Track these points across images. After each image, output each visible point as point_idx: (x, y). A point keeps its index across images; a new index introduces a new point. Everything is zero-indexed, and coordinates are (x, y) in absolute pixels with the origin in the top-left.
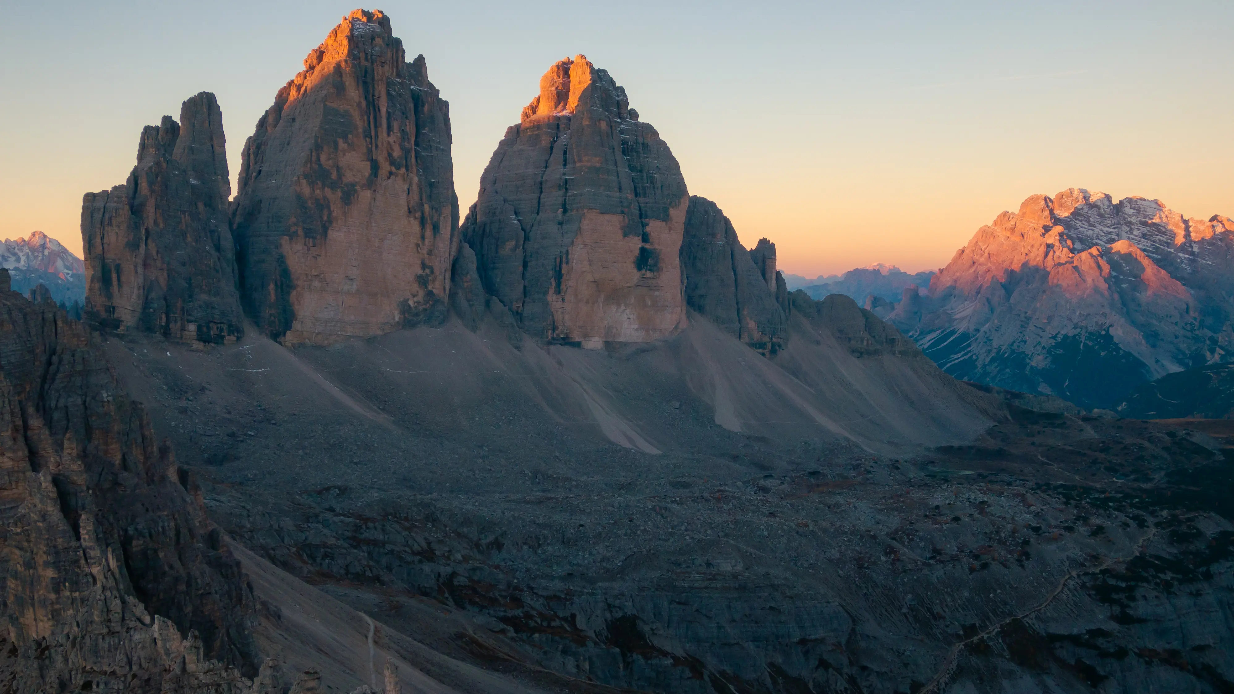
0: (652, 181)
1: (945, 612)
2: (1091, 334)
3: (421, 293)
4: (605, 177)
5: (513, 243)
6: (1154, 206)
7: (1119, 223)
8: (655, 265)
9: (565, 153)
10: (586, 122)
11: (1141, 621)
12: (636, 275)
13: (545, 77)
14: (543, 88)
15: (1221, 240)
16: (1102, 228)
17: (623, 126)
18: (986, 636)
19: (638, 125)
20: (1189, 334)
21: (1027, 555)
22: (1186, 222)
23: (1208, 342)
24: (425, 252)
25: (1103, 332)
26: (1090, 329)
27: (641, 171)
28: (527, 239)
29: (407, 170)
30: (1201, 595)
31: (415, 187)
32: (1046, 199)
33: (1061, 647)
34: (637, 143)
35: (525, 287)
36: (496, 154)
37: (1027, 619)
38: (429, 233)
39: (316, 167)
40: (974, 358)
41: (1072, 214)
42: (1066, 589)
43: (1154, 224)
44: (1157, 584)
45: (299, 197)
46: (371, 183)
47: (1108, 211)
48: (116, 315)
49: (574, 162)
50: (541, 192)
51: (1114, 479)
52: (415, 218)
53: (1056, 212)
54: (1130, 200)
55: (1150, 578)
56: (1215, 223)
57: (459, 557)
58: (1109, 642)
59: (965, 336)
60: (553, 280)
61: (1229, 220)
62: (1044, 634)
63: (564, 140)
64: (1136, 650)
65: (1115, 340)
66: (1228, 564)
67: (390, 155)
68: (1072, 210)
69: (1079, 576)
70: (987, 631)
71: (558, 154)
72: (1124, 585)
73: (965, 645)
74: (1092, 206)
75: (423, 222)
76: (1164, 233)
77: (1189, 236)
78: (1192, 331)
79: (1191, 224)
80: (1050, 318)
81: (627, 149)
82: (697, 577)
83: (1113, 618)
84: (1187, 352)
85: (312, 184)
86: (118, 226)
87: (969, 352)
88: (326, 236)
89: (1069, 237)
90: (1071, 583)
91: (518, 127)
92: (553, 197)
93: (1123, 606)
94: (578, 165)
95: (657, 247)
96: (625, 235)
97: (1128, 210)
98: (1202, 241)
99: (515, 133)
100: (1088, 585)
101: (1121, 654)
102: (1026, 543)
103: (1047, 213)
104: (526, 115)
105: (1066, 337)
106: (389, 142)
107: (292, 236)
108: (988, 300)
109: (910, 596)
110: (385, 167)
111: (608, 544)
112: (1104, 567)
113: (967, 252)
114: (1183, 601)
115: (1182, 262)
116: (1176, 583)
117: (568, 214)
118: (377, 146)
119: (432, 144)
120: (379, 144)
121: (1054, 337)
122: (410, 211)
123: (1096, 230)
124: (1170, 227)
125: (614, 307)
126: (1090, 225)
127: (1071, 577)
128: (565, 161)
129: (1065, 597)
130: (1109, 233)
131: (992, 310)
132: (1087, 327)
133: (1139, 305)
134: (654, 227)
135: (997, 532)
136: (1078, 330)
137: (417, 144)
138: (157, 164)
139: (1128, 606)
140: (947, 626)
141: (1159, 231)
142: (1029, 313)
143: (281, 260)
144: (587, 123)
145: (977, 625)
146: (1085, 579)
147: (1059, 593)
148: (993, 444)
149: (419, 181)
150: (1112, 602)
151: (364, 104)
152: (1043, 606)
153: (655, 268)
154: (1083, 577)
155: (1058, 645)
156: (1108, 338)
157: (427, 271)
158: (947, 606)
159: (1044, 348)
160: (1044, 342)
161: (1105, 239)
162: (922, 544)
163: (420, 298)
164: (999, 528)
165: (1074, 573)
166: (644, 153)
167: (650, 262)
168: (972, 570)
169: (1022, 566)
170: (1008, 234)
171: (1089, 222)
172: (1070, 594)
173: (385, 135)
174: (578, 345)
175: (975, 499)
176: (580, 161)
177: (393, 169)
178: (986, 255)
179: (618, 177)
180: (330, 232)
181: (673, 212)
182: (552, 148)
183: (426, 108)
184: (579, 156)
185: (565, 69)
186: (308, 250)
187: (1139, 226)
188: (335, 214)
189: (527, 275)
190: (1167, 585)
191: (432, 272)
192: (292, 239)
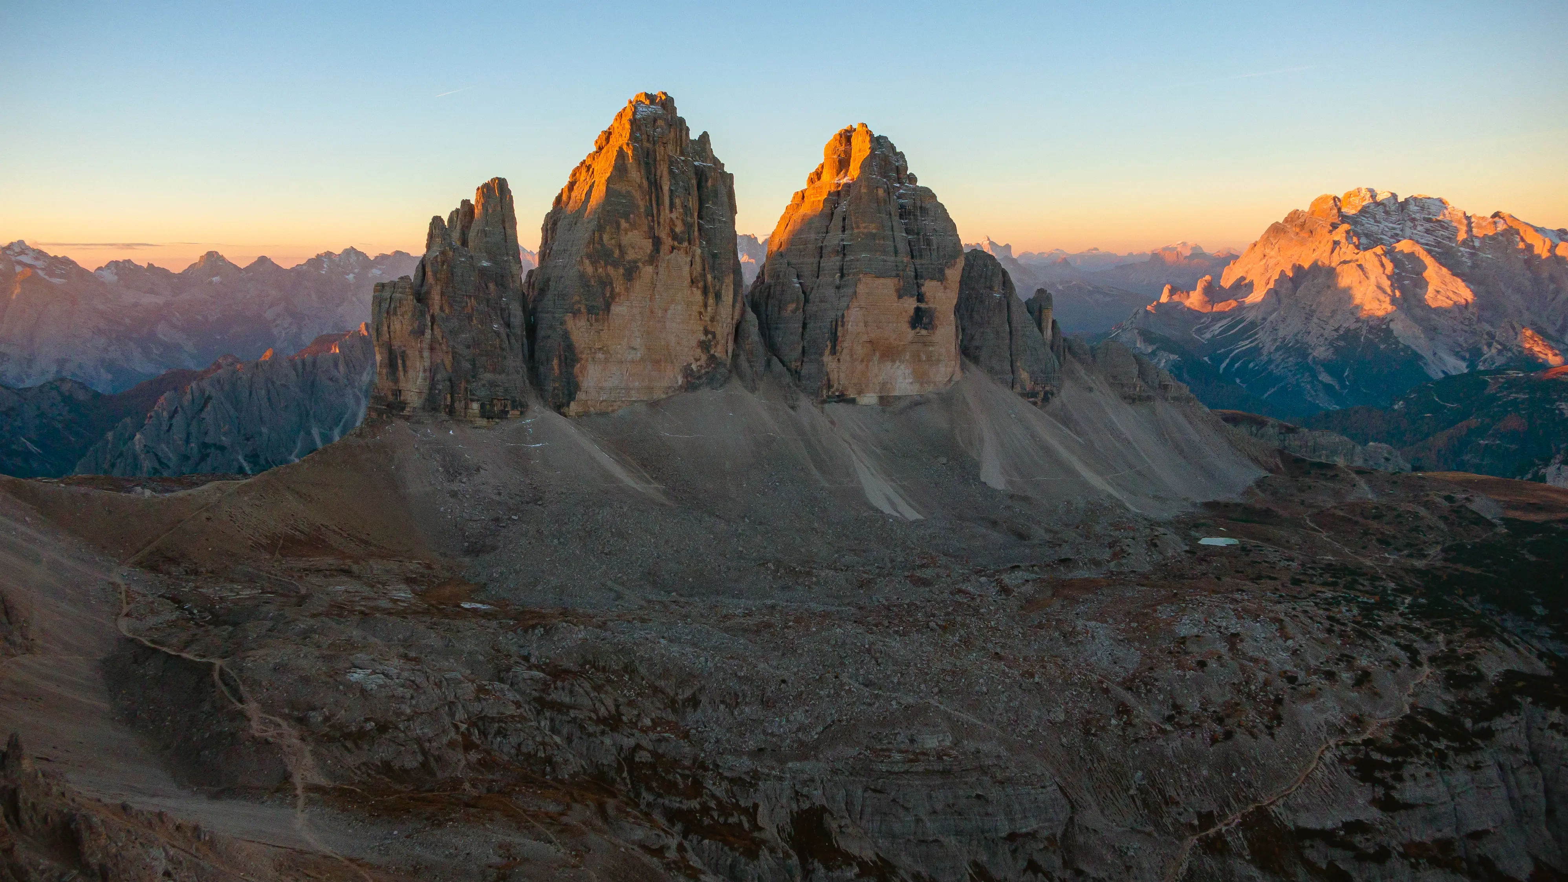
0: (929, 243)
1: (1179, 794)
2: (1371, 327)
3: (704, 358)
4: (882, 242)
5: (794, 306)
6: (1438, 203)
7: (1403, 220)
8: (930, 323)
9: (844, 219)
10: (864, 190)
11: (1408, 807)
12: (910, 334)
13: (829, 145)
14: (827, 155)
15: (1502, 235)
16: (1387, 224)
17: (901, 191)
18: (1224, 829)
19: (916, 189)
20: (1467, 328)
21: (1279, 718)
22: (1468, 218)
23: (1486, 337)
24: (708, 319)
25: (1384, 327)
26: (1371, 323)
27: (918, 234)
28: (806, 301)
29: (690, 244)
30: (1480, 768)
31: (698, 259)
32: (1335, 199)
33: (1312, 846)
34: (915, 206)
35: (803, 347)
36: (782, 218)
37: (1272, 807)
38: (711, 301)
39: (599, 247)
40: (1261, 345)
41: (1360, 211)
42: (1321, 764)
43: (1438, 221)
44: (1429, 756)
45: (582, 276)
46: (653, 259)
47: (1393, 208)
48: (402, 398)
49: (853, 228)
50: (821, 257)
51: (1386, 555)
52: (698, 288)
53: (1343, 210)
54: (1415, 199)
55: (1421, 747)
56: (1497, 219)
57: (648, 722)
58: (1368, 840)
59: (1253, 324)
60: (828, 343)
61: (1510, 216)
62: (1293, 828)
63: (843, 206)
64: (1401, 849)
65: (1395, 333)
66: (1513, 719)
67: (672, 230)
68: (1359, 208)
69: (1337, 746)
70: (1226, 822)
71: (837, 221)
72: (1389, 760)
73: (1199, 840)
74: (1378, 204)
75: (705, 292)
77: (1471, 231)
78: (1470, 325)
79: (1473, 220)
80: (1334, 312)
82: (898, 757)
83: (1374, 802)
84: (1465, 345)
85: (594, 263)
86: (404, 315)
87: (1256, 339)
88: (609, 312)
89: (1356, 234)
90: (1328, 755)
91: (803, 192)
92: (831, 262)
93: (1389, 788)
94: (856, 231)
95: (931, 305)
96: (900, 297)
97: (1413, 207)
98: (1484, 236)
99: (800, 199)
100: (1348, 757)
101: (1382, 855)
102: (1279, 701)
103: (1335, 211)
104: (811, 181)
105: (1348, 330)
106: (671, 218)
107: (576, 313)
108: (1276, 291)
109: (1140, 773)
110: (668, 242)
111: (807, 708)
112: (1366, 736)
114: (1460, 777)
115: (1463, 256)
116: (1451, 753)
117: (846, 278)
118: (659, 223)
119: (715, 216)
120: (662, 221)
121: (1337, 330)
122: (692, 282)
123: (1382, 226)
124: (1453, 223)
125: (889, 364)
126: (1376, 221)
127: (1329, 748)
128: (844, 227)
129: (1320, 775)
130: (1394, 229)
131: (1279, 301)
132: (1368, 322)
133: (1421, 302)
134: (929, 287)
135: (1247, 683)
136: (1360, 324)
137: (700, 217)
138: (443, 253)
139: (1394, 788)
140: (1180, 814)
141: (1442, 227)
142: (1314, 306)
143: (566, 335)
144: (865, 191)
145: (1215, 813)
146: (1345, 750)
147: (1313, 770)
148: (1261, 500)
149: (702, 253)
150: (1376, 782)
151: (645, 184)
152: (1294, 789)
153: (930, 326)
154: (1342, 748)
155: (1307, 843)
156: (1388, 333)
157: (710, 336)
158: (1181, 786)
159: (1326, 339)
160: (1326, 333)
161: (1389, 234)
163: (703, 362)
164: (1249, 677)
165: (1332, 743)
166: (922, 216)
167: (925, 320)
168: (1214, 740)
169: (1272, 735)
170: (1298, 229)
171: (1374, 218)
172: (1326, 771)
173: (667, 211)
174: (853, 401)
175: (1226, 628)
176: (858, 227)
177: (676, 243)
178: (1276, 250)
179: (894, 241)
180: (613, 308)
181: (948, 272)
182: (832, 213)
183: (709, 183)
184: (856, 223)
185: (846, 136)
186: (591, 325)
187: (1423, 222)
188: (617, 290)
189: (806, 336)
190: (1441, 757)
191: (714, 337)
192: (575, 316)
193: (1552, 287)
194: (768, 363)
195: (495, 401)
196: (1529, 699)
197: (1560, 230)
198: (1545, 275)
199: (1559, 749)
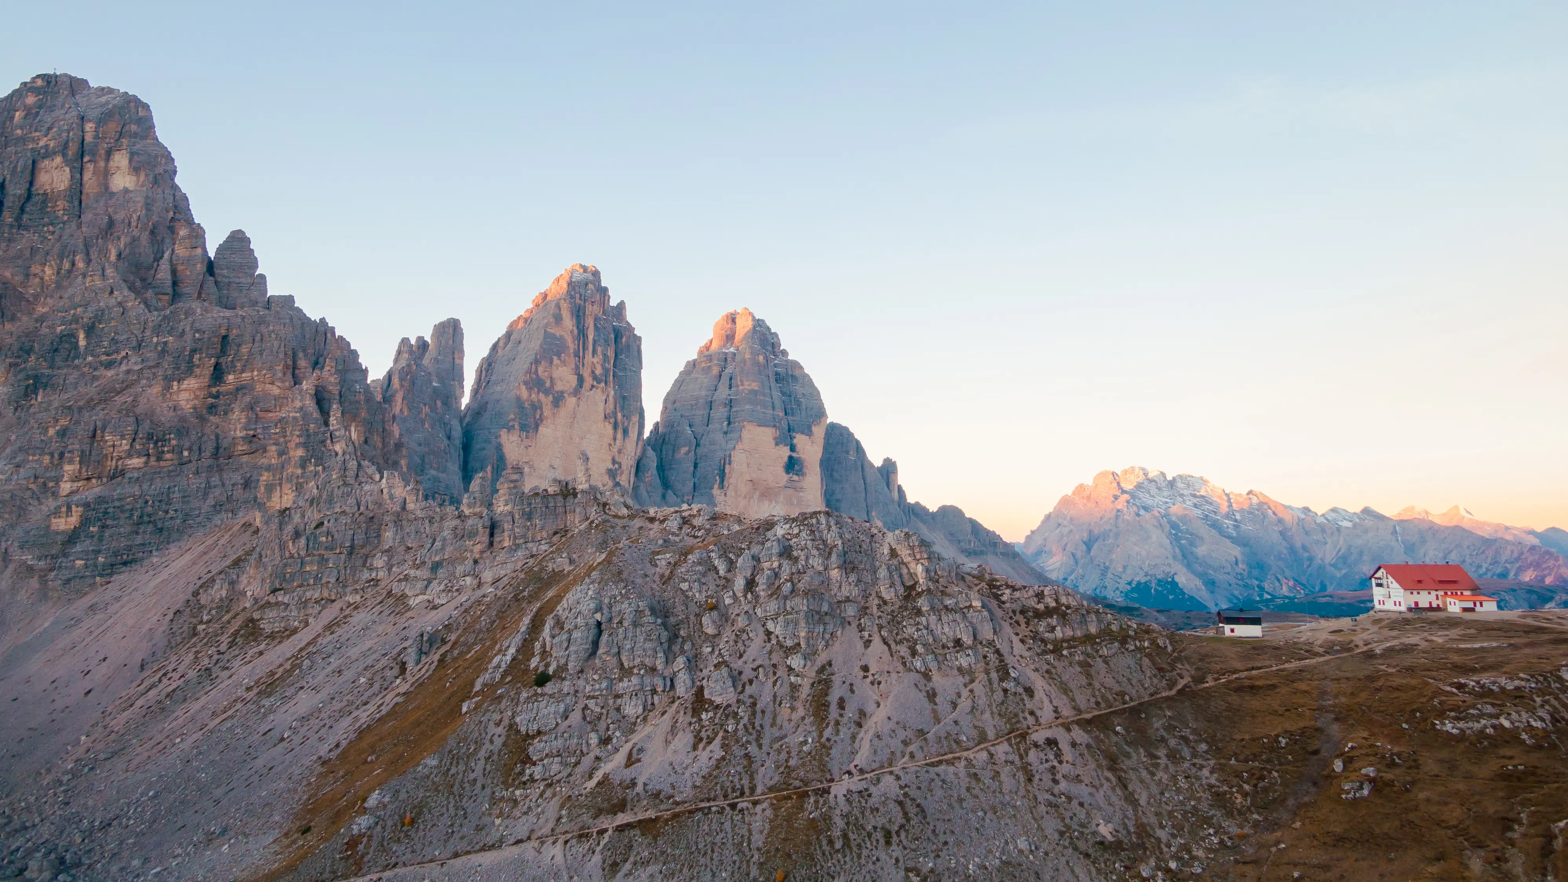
0: (799, 404)
2: (1159, 580)
4: (762, 398)
5: (687, 448)
6: (1201, 482)
7: (1173, 495)
8: (801, 470)
9: (731, 379)
10: (747, 356)
12: (784, 478)
13: (717, 324)
14: (715, 332)
15: (1258, 510)
16: (1160, 498)
17: (776, 361)
19: (787, 361)
22: (1227, 495)
24: (615, 450)
25: (1169, 579)
26: (1158, 576)
27: (790, 396)
28: (698, 445)
29: (606, 384)
31: (611, 398)
32: (1113, 474)
34: (787, 374)
35: (695, 484)
36: (676, 381)
38: (620, 435)
39: (534, 376)
41: (1135, 486)
43: (1203, 497)
45: (518, 399)
46: (576, 392)
47: (1164, 485)
49: (738, 386)
50: (711, 409)
52: (610, 423)
53: (1123, 485)
54: (1180, 476)
56: (1250, 496)
60: (717, 478)
61: (1261, 493)
63: (729, 370)
65: (1180, 585)
67: (593, 372)
68: (1135, 483)
71: (725, 379)
74: (1151, 481)
75: (615, 427)
76: (1211, 504)
77: (1231, 506)
78: (1242, 579)
79: (1231, 496)
80: (1124, 569)
81: (779, 378)
85: (530, 389)
88: (537, 431)
89: (1133, 504)
91: (694, 361)
92: (720, 413)
94: (741, 388)
95: (802, 456)
96: (777, 444)
97: (1180, 485)
98: (1241, 511)
99: (692, 366)
103: (1115, 485)
104: (702, 351)
105: (1139, 583)
106: (593, 362)
107: (510, 429)
108: (1073, 554)
110: (589, 381)
113: (1053, 516)
115: (1228, 526)
117: (732, 426)
118: (583, 364)
119: (627, 367)
120: (585, 363)
121: (1129, 583)
122: (606, 417)
123: (1156, 500)
124: (1215, 499)
125: (766, 503)
126: (1151, 496)
128: (730, 385)
130: (1167, 503)
131: (1076, 563)
132: (1155, 575)
133: (1197, 558)
134: (800, 440)
136: (1149, 578)
137: (615, 366)
138: (409, 365)
141: (1207, 502)
142: (1107, 563)
143: (499, 448)
144: (749, 356)
149: (615, 394)
151: (576, 331)
153: (800, 473)
156: (1174, 584)
157: (617, 466)
161: (1163, 507)
166: (793, 383)
167: (797, 467)
170: (1085, 501)
171: (1149, 492)
173: (591, 356)
176: (743, 385)
177: (595, 383)
178: (1068, 518)
179: (772, 399)
180: (540, 428)
181: (814, 429)
182: (720, 376)
183: (624, 340)
184: (741, 381)
185: (732, 318)
186: (522, 441)
187: (1190, 498)
188: (545, 414)
189: (697, 474)
191: (620, 467)
192: (509, 431)
193: (1306, 555)
194: (664, 496)
195: (437, 495)
197: (1304, 508)
198: (1298, 544)
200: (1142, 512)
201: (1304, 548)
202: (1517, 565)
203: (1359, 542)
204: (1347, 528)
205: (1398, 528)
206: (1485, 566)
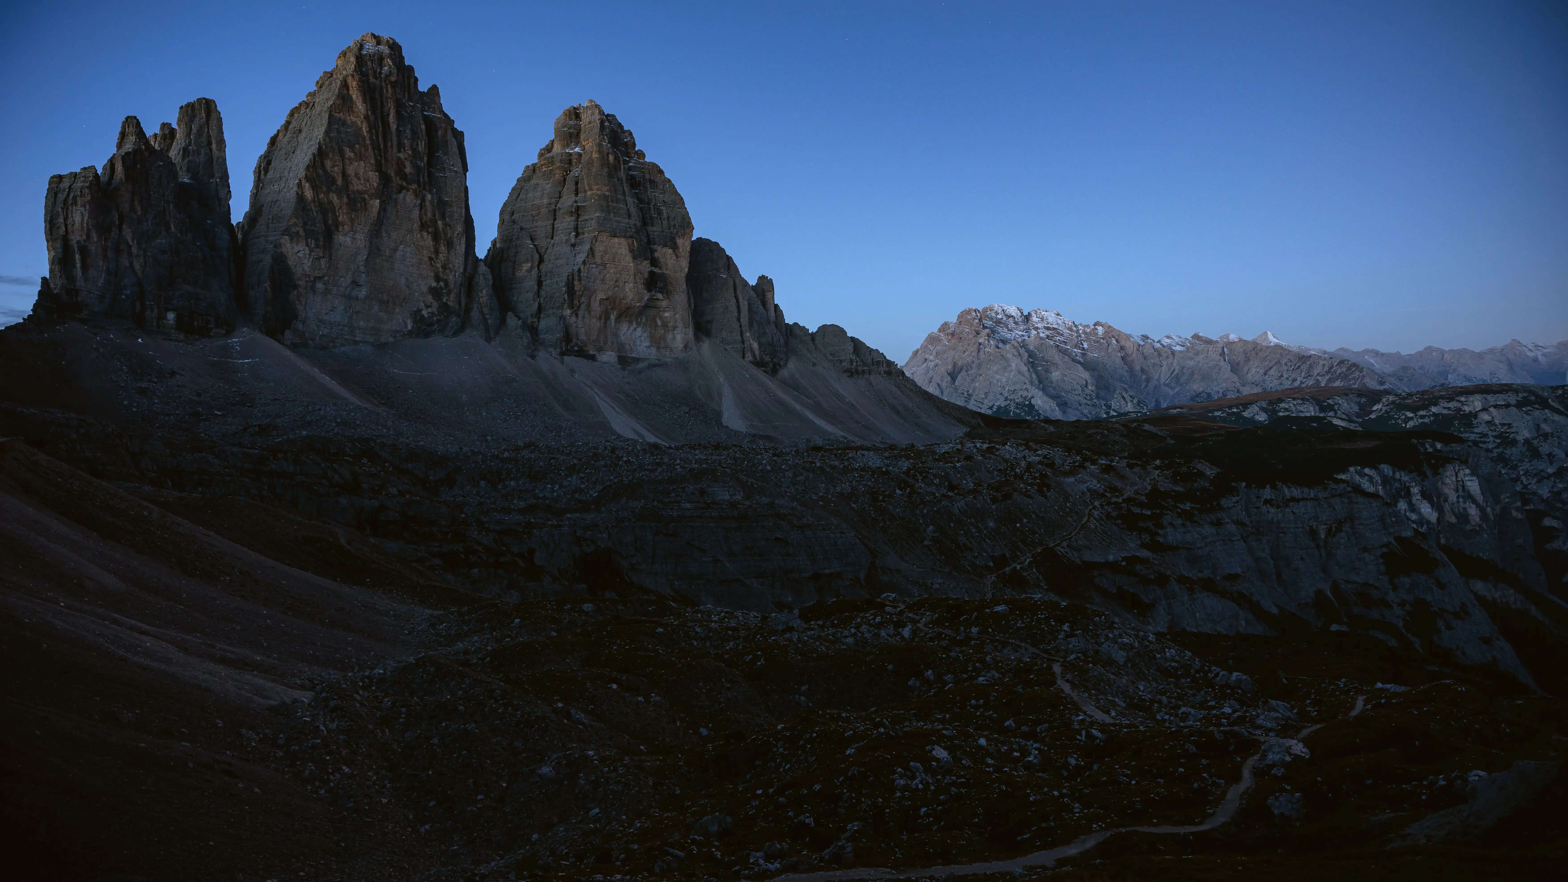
0: (659, 213)
1: (970, 542)
2: (1017, 404)
3: (435, 305)
4: (615, 205)
5: (528, 265)
6: (1054, 316)
7: (1029, 329)
8: (664, 287)
9: (577, 183)
10: (595, 156)
11: (1172, 548)
12: (645, 296)
13: (558, 121)
14: (557, 131)
15: (1103, 339)
16: (1017, 332)
17: (631, 164)
18: (1018, 567)
19: (645, 163)
20: (1089, 402)
21: (1049, 487)
22: (1076, 326)
23: (1104, 407)
24: (439, 265)
25: (1027, 403)
27: (649, 204)
28: (541, 260)
29: (419, 187)
30: (1221, 524)
31: (428, 204)
32: (976, 311)
33: (1100, 575)
34: (644, 178)
35: (540, 304)
36: (513, 189)
37: (1058, 548)
38: (442, 248)
39: (320, 172)
41: (994, 322)
42: (1092, 518)
43: (1055, 329)
44: (1177, 513)
45: (301, 199)
46: (380, 194)
47: (1020, 319)
48: (79, 299)
49: (585, 191)
50: (555, 219)
52: (428, 233)
53: (983, 321)
54: (1036, 311)
55: (1172, 508)
56: (1097, 326)
58: (1147, 569)
60: (566, 297)
62: (1079, 563)
63: (576, 172)
64: (1175, 577)
65: (1036, 407)
66: (1235, 499)
67: (401, 170)
68: (994, 319)
69: (1102, 506)
70: (1019, 561)
71: (570, 185)
72: (1149, 513)
73: (998, 577)
74: (1010, 316)
75: (436, 237)
77: (1080, 336)
78: (1091, 399)
79: (1080, 327)
80: (987, 394)
81: (634, 183)
82: (688, 506)
83: (1143, 546)
84: (1089, 415)
85: (315, 188)
86: (84, 206)
88: (331, 240)
89: (993, 338)
90: (1096, 513)
91: (534, 165)
92: (565, 223)
93: (1153, 534)
95: (665, 271)
96: (634, 258)
97: (1036, 319)
98: (1088, 340)
99: (532, 171)
100: (1113, 514)
101: (1162, 580)
102: (1044, 476)
103: (977, 321)
104: (541, 155)
105: (999, 407)
106: (399, 158)
107: (293, 237)
108: (938, 385)
109: (931, 528)
110: (397, 181)
112: (1125, 497)
114: (1207, 529)
116: (1196, 512)
117: (581, 237)
118: (386, 160)
119: (445, 166)
120: (389, 157)
121: (991, 408)
122: (422, 226)
123: (1013, 334)
124: (1066, 330)
125: (626, 325)
126: (1009, 330)
127: (1094, 508)
128: (577, 191)
129: (1093, 526)
130: (1023, 336)
132: (1014, 400)
133: (1051, 382)
134: (662, 253)
135: (1013, 469)
136: (1008, 402)
137: (430, 163)
139: (1157, 534)
140: (976, 557)
141: (1058, 333)
142: (971, 391)
143: (281, 259)
144: (597, 156)
145: (1007, 555)
146: (1109, 509)
147: (1086, 522)
149: (432, 198)
150: (1141, 530)
151: (371, 117)
152: (1074, 534)
153: (664, 290)
154: (1107, 508)
155: (1095, 573)
156: (1031, 406)
157: (442, 284)
158: (972, 536)
161: (1020, 340)
162: (937, 481)
163: (434, 309)
164: (1012, 466)
165: (1096, 503)
166: (651, 188)
167: (660, 284)
168: (994, 501)
169: (1045, 497)
170: (949, 337)
171: (1008, 328)
172: (1097, 524)
173: (395, 150)
174: (593, 358)
176: (591, 189)
177: (405, 184)
178: (934, 353)
179: (627, 206)
180: (336, 237)
181: (679, 243)
182: (565, 180)
183: (440, 133)
184: (589, 185)
185: (576, 113)
186: (311, 251)
187: (1044, 330)
188: (340, 219)
189: (543, 293)
190: (1188, 516)
191: (446, 285)
192: (291, 239)
193: (1144, 377)
194: (503, 319)
196: (1244, 484)
198: (1138, 368)
199: (1275, 520)
200: (1001, 345)
201: (1142, 370)
202: (1327, 378)
203: (1192, 363)
204: (1181, 352)
205: (1225, 350)
206: (1299, 379)
